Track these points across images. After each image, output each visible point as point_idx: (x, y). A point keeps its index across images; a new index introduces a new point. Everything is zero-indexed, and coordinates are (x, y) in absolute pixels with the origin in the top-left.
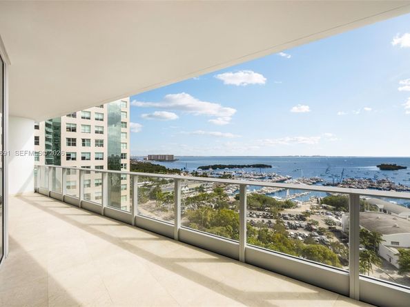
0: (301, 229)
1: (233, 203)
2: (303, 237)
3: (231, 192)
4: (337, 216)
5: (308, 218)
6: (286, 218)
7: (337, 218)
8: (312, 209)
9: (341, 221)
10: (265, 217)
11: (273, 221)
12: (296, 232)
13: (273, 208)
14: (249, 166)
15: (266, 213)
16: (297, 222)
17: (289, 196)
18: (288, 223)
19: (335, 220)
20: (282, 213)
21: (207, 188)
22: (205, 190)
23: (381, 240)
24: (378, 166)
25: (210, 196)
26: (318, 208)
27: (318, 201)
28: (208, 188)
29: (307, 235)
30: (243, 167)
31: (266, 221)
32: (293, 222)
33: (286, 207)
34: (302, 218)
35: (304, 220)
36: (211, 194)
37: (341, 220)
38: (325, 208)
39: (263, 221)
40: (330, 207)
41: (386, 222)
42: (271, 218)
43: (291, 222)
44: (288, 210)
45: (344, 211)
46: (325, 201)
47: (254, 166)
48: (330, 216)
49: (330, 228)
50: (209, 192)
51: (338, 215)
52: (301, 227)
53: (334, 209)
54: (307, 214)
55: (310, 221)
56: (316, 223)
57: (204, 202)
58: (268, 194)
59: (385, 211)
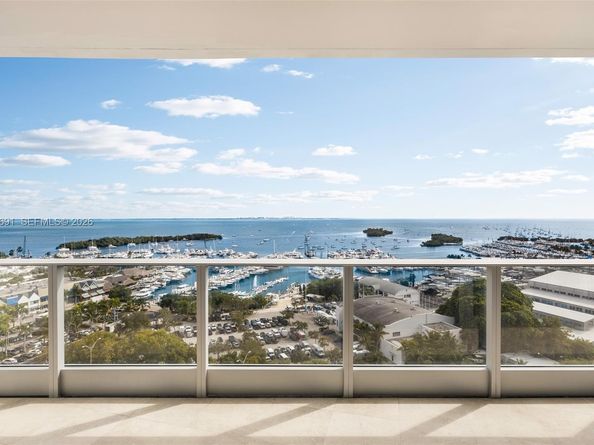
0: (282, 340)
1: (156, 315)
2: (287, 353)
3: (149, 294)
4: (328, 310)
5: (291, 320)
6: (257, 327)
7: (328, 313)
8: (293, 304)
9: (334, 317)
10: (222, 332)
11: (238, 336)
12: (276, 346)
13: (234, 313)
14: (181, 238)
15: (222, 323)
16: (275, 330)
17: (257, 288)
18: (263, 335)
19: (328, 316)
20: (250, 319)
21: (90, 291)
22: (85, 295)
23: (384, 333)
24: (365, 232)
25: (102, 306)
26: (303, 302)
27: (300, 290)
28: (95, 290)
29: (293, 348)
30: (167, 239)
31: (225, 337)
32: (269, 332)
33: (255, 308)
34: (281, 321)
35: (285, 324)
36: (103, 302)
37: (334, 315)
38: (310, 300)
39: (221, 339)
40: (318, 296)
41: (386, 308)
42: (234, 330)
43: (266, 331)
44: (260, 311)
45: (336, 300)
46: (311, 289)
47: (189, 238)
48: (320, 312)
49: (322, 330)
50: (96, 299)
51: (328, 308)
52: (282, 336)
53: (323, 299)
54: (289, 313)
55: (294, 324)
56: (303, 326)
57: (87, 322)
58: (221, 288)
59: (381, 293)
